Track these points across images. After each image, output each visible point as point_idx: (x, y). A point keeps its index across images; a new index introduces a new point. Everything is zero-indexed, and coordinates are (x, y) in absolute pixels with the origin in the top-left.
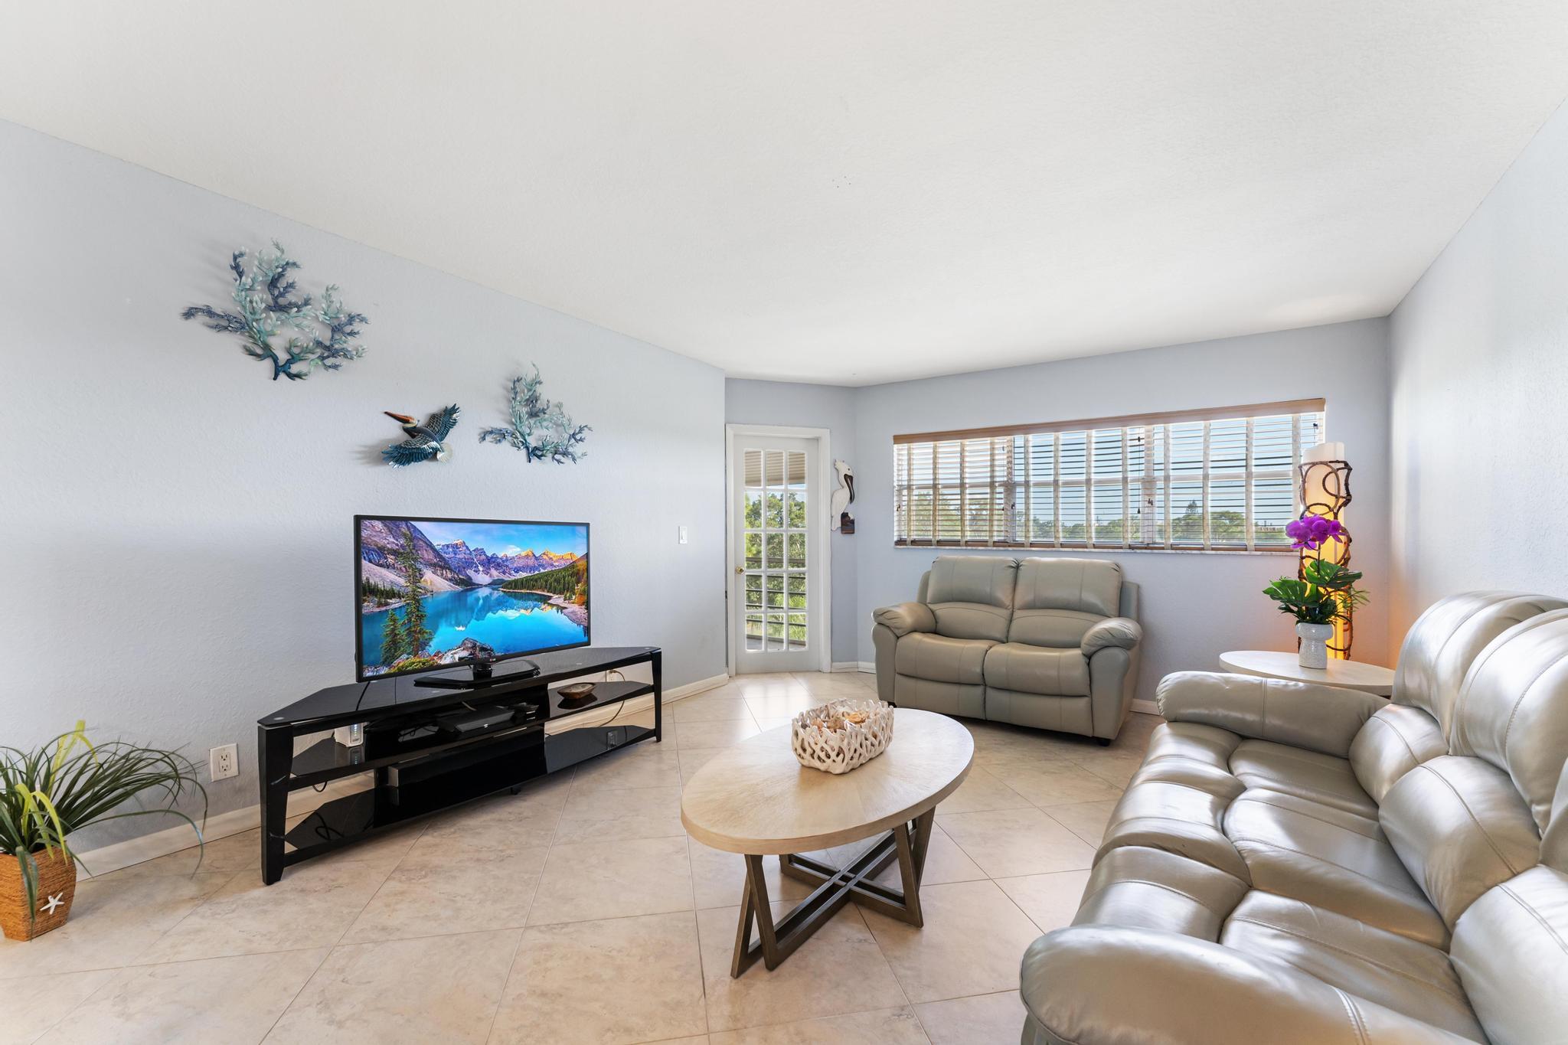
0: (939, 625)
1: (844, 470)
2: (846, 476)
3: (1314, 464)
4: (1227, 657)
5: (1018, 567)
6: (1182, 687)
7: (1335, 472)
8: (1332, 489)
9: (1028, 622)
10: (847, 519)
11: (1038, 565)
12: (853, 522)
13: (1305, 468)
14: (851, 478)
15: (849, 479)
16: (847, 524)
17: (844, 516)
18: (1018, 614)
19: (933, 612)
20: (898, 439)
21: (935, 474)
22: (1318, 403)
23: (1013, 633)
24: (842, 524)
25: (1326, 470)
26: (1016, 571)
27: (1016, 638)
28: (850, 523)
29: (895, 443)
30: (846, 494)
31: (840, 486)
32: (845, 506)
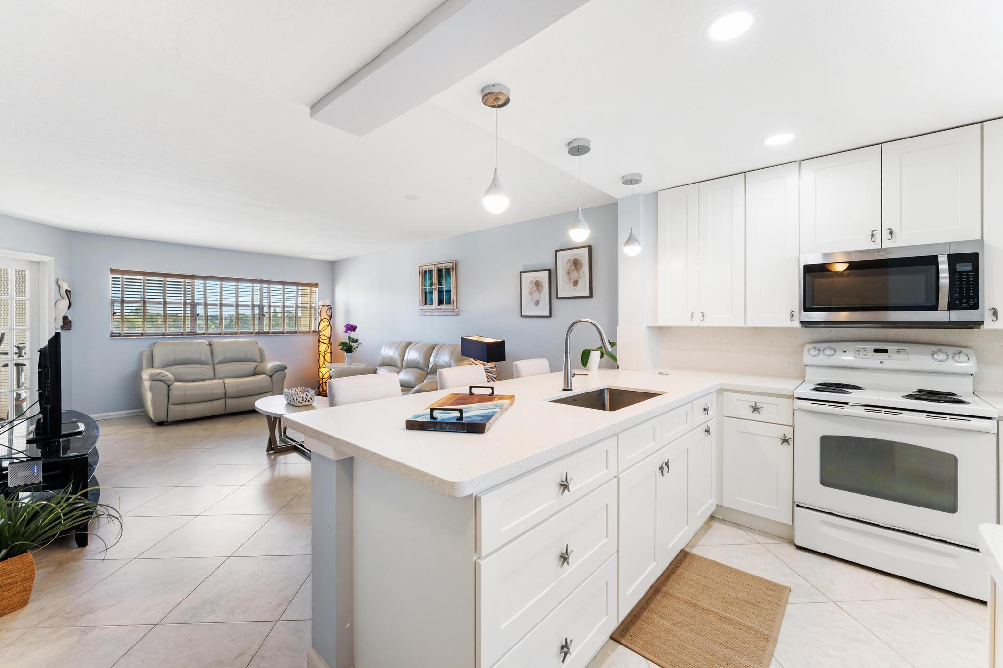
1: (65, 287)
2: (66, 290)
3: (324, 306)
10: (67, 320)
11: (224, 343)
14: (69, 291)
17: (65, 318)
20: (113, 271)
21: (144, 295)
22: (316, 285)
23: (216, 376)
24: (64, 323)
25: (327, 308)
26: (211, 347)
27: (221, 377)
28: (68, 323)
29: (111, 274)
30: (66, 303)
31: (61, 298)
32: (65, 311)
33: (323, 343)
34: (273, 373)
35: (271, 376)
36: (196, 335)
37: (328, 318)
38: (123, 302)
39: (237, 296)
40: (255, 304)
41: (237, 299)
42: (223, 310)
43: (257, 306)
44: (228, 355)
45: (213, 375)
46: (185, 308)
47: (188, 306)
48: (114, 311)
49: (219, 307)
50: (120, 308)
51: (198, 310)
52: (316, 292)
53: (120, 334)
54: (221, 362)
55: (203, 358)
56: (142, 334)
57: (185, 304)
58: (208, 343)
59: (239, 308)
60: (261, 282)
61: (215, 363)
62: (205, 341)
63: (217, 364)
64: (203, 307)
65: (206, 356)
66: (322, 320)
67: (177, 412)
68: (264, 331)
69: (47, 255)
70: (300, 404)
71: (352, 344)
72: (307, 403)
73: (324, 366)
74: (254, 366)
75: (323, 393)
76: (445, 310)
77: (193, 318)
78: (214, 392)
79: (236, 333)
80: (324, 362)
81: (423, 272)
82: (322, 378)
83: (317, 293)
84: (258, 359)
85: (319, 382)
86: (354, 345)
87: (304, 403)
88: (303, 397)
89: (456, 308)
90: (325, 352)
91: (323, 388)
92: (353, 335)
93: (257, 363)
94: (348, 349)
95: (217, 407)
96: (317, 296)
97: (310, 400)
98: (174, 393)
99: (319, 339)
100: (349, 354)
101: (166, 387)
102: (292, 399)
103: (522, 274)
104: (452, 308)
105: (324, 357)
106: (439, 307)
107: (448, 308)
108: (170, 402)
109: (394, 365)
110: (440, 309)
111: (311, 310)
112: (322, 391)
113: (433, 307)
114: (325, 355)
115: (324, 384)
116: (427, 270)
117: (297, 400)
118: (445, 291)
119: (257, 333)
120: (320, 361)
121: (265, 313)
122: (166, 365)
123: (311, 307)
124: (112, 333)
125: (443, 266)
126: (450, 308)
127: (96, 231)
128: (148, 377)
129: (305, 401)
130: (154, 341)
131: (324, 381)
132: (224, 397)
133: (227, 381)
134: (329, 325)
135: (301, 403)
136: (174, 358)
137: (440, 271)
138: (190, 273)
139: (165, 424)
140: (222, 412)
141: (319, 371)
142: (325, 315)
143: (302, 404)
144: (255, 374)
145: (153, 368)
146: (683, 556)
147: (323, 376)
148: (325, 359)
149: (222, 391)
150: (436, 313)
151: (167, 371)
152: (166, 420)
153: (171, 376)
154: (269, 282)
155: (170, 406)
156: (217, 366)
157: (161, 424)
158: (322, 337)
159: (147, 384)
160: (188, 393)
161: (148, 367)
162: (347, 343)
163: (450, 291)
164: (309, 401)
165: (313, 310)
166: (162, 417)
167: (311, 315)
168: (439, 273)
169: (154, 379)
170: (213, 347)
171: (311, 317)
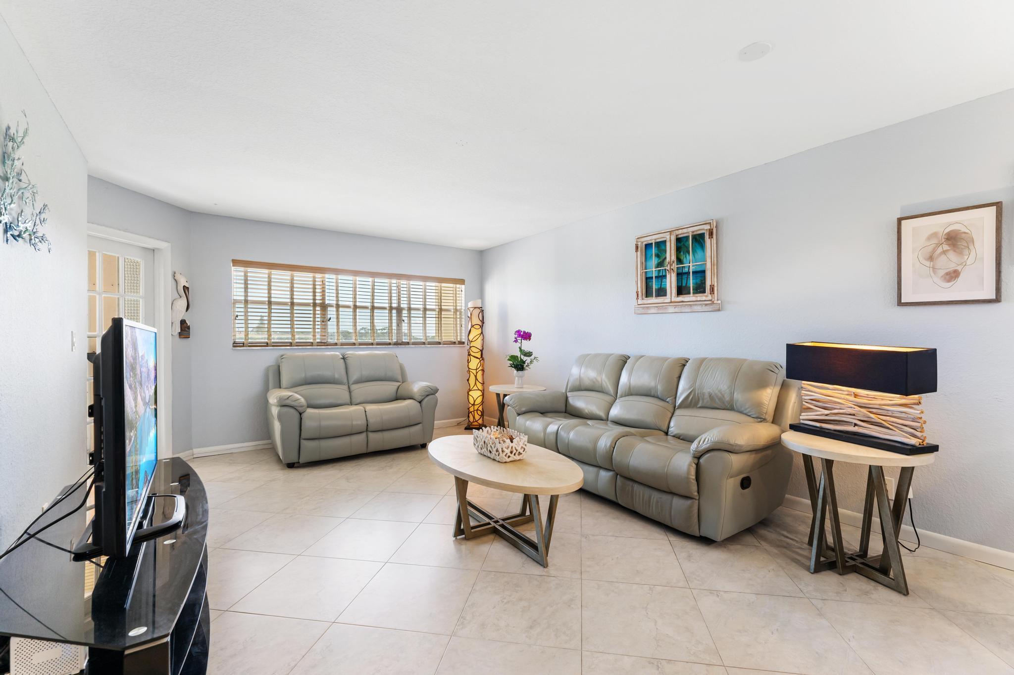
1: (183, 282)
2: (184, 286)
3: (475, 308)
5: (346, 358)
9: (360, 391)
10: (185, 325)
11: (360, 356)
12: (189, 328)
13: (472, 309)
14: (188, 288)
15: (186, 288)
16: (185, 330)
17: (183, 322)
20: (236, 262)
21: (269, 293)
22: (462, 282)
23: (354, 400)
24: (181, 329)
25: (479, 311)
26: (345, 362)
27: (358, 401)
28: (186, 329)
29: (233, 266)
30: (183, 303)
31: (179, 297)
32: (183, 314)
33: (475, 357)
34: (423, 397)
35: (420, 402)
36: (327, 345)
37: (480, 323)
38: (246, 302)
39: (373, 296)
40: (393, 305)
41: (373, 299)
42: (358, 314)
43: (395, 308)
44: (366, 373)
45: (349, 398)
47: (318, 308)
48: (237, 314)
49: (351, 310)
50: (242, 310)
51: (329, 312)
52: (462, 291)
53: (244, 343)
54: (357, 382)
55: (337, 376)
56: (267, 343)
57: (315, 305)
58: (341, 357)
59: (375, 311)
60: (401, 277)
61: (351, 382)
62: (338, 353)
63: (354, 383)
64: (334, 309)
65: (340, 373)
66: (472, 326)
67: (310, 449)
68: (402, 342)
69: (162, 240)
70: (508, 460)
71: (524, 358)
72: (517, 457)
73: (475, 388)
74: (396, 388)
75: (474, 424)
76: (690, 304)
77: (323, 323)
78: (355, 423)
79: (372, 344)
80: (476, 383)
81: (644, 247)
82: (474, 405)
83: (463, 293)
84: (400, 379)
85: (469, 409)
86: (527, 359)
87: (513, 457)
88: (512, 447)
89: (716, 298)
90: (476, 369)
91: (474, 417)
92: (526, 345)
93: (399, 383)
94: (519, 366)
95: (357, 443)
96: (463, 296)
97: (521, 451)
98: (308, 423)
99: (469, 352)
100: (520, 372)
101: (297, 415)
102: (495, 450)
103: (903, 222)
104: (710, 297)
105: (476, 376)
106: (681, 298)
107: (699, 299)
108: (303, 436)
109: (600, 389)
110: (683, 302)
111: (456, 314)
112: (473, 422)
113: (667, 299)
114: (477, 373)
115: (475, 412)
116: (653, 242)
117: (503, 451)
118: (693, 272)
119: (396, 344)
120: (470, 381)
121: (404, 318)
122: (294, 385)
123: (456, 310)
124: (234, 343)
125: (689, 232)
126: (704, 298)
128: (275, 401)
129: (515, 455)
130: (281, 353)
131: (476, 407)
132: (365, 430)
133: (370, 408)
134: (482, 333)
135: (509, 457)
136: (303, 375)
137: (681, 242)
139: (295, 465)
140: (363, 450)
141: (468, 394)
142: (476, 321)
143: (511, 459)
144: (397, 398)
145: (280, 388)
147: (475, 401)
148: (476, 379)
149: (364, 422)
150: (671, 310)
151: (296, 393)
152: (298, 461)
153: (302, 400)
155: (303, 442)
156: (353, 387)
157: (291, 466)
158: (473, 349)
159: (275, 411)
160: (324, 423)
161: (275, 387)
162: (517, 357)
163: (704, 272)
164: (520, 454)
165: (458, 313)
166: (293, 458)
167: (456, 321)
168: (679, 245)
169: (284, 404)
170: (348, 361)
171: (456, 324)
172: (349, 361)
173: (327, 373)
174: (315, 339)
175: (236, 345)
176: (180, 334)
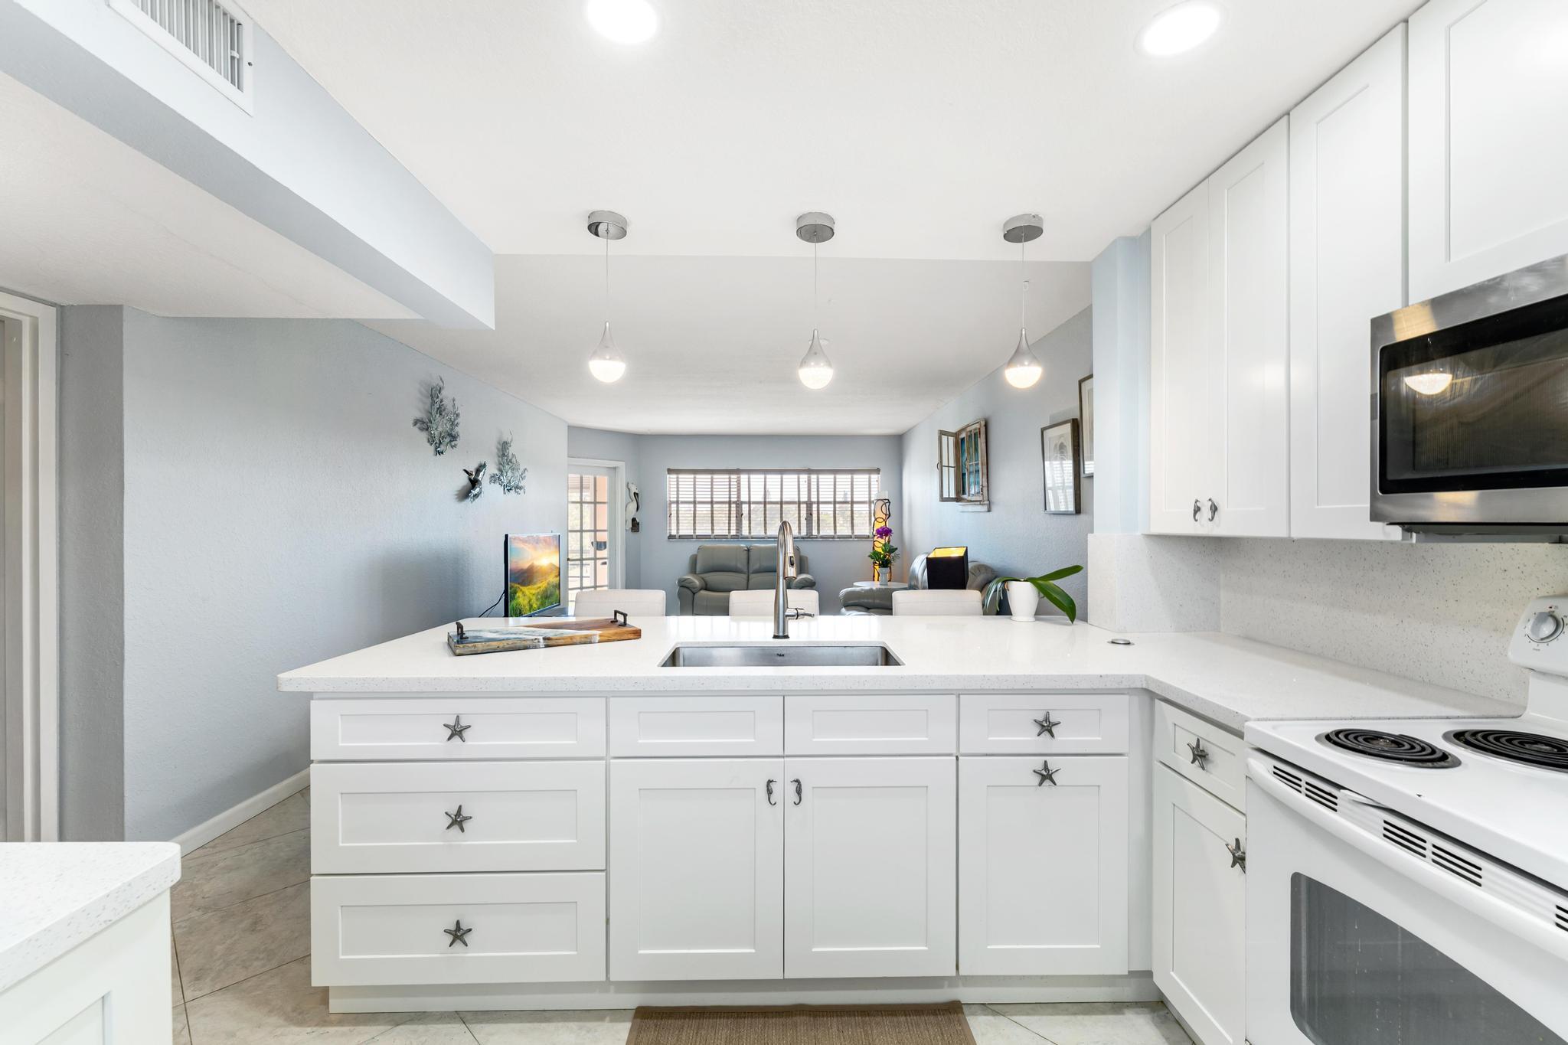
0: (708, 586)
1: (634, 489)
2: (634, 493)
3: (878, 500)
4: (855, 584)
5: (748, 550)
6: (848, 594)
7: (885, 504)
8: (884, 511)
9: (757, 579)
10: (635, 522)
12: (638, 524)
13: (875, 502)
14: (637, 494)
15: (636, 494)
16: (635, 525)
17: (634, 520)
18: (751, 576)
19: (703, 578)
20: (670, 471)
22: (878, 471)
23: (750, 586)
24: (633, 526)
25: (882, 502)
26: (748, 553)
29: (672, 474)
30: (634, 505)
31: (631, 500)
32: (634, 513)
36: (738, 538)
39: (782, 490)
40: (802, 500)
41: (782, 495)
43: (804, 503)
46: (730, 507)
48: (671, 511)
51: (743, 509)
52: (875, 481)
53: (676, 536)
54: (756, 571)
55: (739, 566)
56: (692, 536)
58: (747, 548)
59: (785, 505)
60: (809, 471)
61: (750, 571)
62: (744, 546)
63: (753, 573)
64: (747, 505)
65: (742, 565)
66: (876, 520)
69: (620, 461)
96: (877, 486)
98: (698, 602)
101: (690, 595)
119: (804, 537)
121: (813, 512)
124: (669, 536)
127: (649, 433)
138: (734, 468)
142: (882, 513)
146: (954, 1009)
151: (694, 577)
153: (697, 582)
154: (818, 472)
172: (751, 553)
173: (732, 563)
174: (729, 532)
175: (671, 537)
176: (632, 529)
